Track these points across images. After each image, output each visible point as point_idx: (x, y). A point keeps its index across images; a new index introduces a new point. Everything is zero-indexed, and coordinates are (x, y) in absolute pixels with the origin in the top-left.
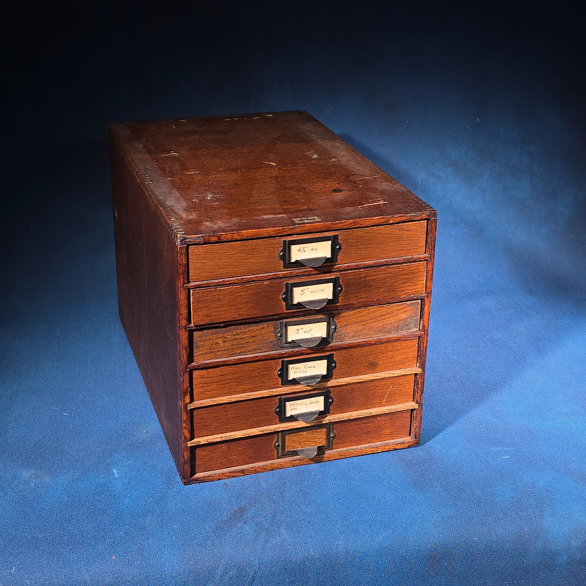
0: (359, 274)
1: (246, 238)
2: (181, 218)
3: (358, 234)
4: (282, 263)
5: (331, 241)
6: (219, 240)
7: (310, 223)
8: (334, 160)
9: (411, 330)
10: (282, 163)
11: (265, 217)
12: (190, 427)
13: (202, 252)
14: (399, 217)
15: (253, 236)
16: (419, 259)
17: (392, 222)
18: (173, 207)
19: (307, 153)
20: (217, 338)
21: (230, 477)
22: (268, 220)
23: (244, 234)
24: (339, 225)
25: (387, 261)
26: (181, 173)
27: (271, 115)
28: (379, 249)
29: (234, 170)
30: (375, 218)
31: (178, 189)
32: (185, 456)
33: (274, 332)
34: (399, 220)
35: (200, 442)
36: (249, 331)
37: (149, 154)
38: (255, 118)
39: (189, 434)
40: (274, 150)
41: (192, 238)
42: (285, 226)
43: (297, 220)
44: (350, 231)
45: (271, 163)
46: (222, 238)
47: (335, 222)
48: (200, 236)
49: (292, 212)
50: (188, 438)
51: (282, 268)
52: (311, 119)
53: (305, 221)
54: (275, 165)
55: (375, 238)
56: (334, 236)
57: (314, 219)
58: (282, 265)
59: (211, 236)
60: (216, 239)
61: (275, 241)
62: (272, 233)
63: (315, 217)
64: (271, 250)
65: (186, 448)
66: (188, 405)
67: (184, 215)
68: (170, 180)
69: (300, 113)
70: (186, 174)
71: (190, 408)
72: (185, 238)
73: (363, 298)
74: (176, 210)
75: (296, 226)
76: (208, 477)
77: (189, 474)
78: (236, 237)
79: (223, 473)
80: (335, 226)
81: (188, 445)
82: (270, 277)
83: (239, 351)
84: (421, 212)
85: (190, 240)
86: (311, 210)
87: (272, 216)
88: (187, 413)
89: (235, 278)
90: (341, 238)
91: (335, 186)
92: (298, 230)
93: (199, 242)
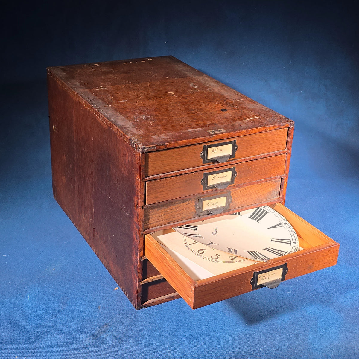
0: (247, 165)
1: (182, 146)
2: (135, 134)
3: (248, 139)
4: (202, 161)
5: (232, 145)
6: (165, 148)
7: (220, 133)
8: (210, 89)
9: (274, 198)
10: (178, 92)
11: (189, 130)
12: (142, 272)
13: (154, 156)
14: (273, 126)
15: (186, 144)
16: (282, 153)
17: (268, 130)
18: (124, 126)
19: (190, 85)
20: (160, 212)
21: (165, 302)
22: (191, 132)
23: (181, 143)
24: (238, 134)
25: (264, 156)
26: (116, 102)
27: (151, 59)
28: (259, 148)
29: (149, 98)
30: (259, 128)
31: (121, 113)
32: (139, 291)
33: (194, 206)
34: (273, 128)
35: (148, 281)
36: (180, 206)
37: (87, 89)
38: (143, 61)
39: (142, 277)
40: (168, 84)
41: (149, 147)
42: (206, 136)
43: (210, 132)
44: (244, 138)
45: (171, 93)
46: (167, 147)
47: (235, 132)
48: (154, 146)
49: (204, 126)
50: (141, 279)
51: (202, 164)
52: (179, 62)
53: (216, 132)
54: (174, 93)
55: (257, 141)
56: (234, 141)
57: (221, 131)
58: (202, 162)
59: (160, 145)
60: (163, 147)
61: (198, 146)
62: (198, 141)
63: (222, 129)
64: (196, 152)
65: (139, 286)
66: (142, 258)
67: (135, 131)
68: (111, 107)
69: (170, 57)
70: (120, 102)
71: (143, 259)
72: (145, 148)
73: (249, 179)
74: (127, 128)
75: (212, 136)
76: (152, 303)
77: (141, 303)
78: (176, 145)
79: (161, 300)
80: (235, 135)
81: (141, 284)
82: (195, 170)
83: (173, 220)
84: (285, 122)
85: (148, 149)
86: (215, 124)
87: (193, 130)
88: (141, 263)
89: (175, 172)
90: (238, 142)
91: (221, 107)
92: (213, 139)
93: (153, 150)
